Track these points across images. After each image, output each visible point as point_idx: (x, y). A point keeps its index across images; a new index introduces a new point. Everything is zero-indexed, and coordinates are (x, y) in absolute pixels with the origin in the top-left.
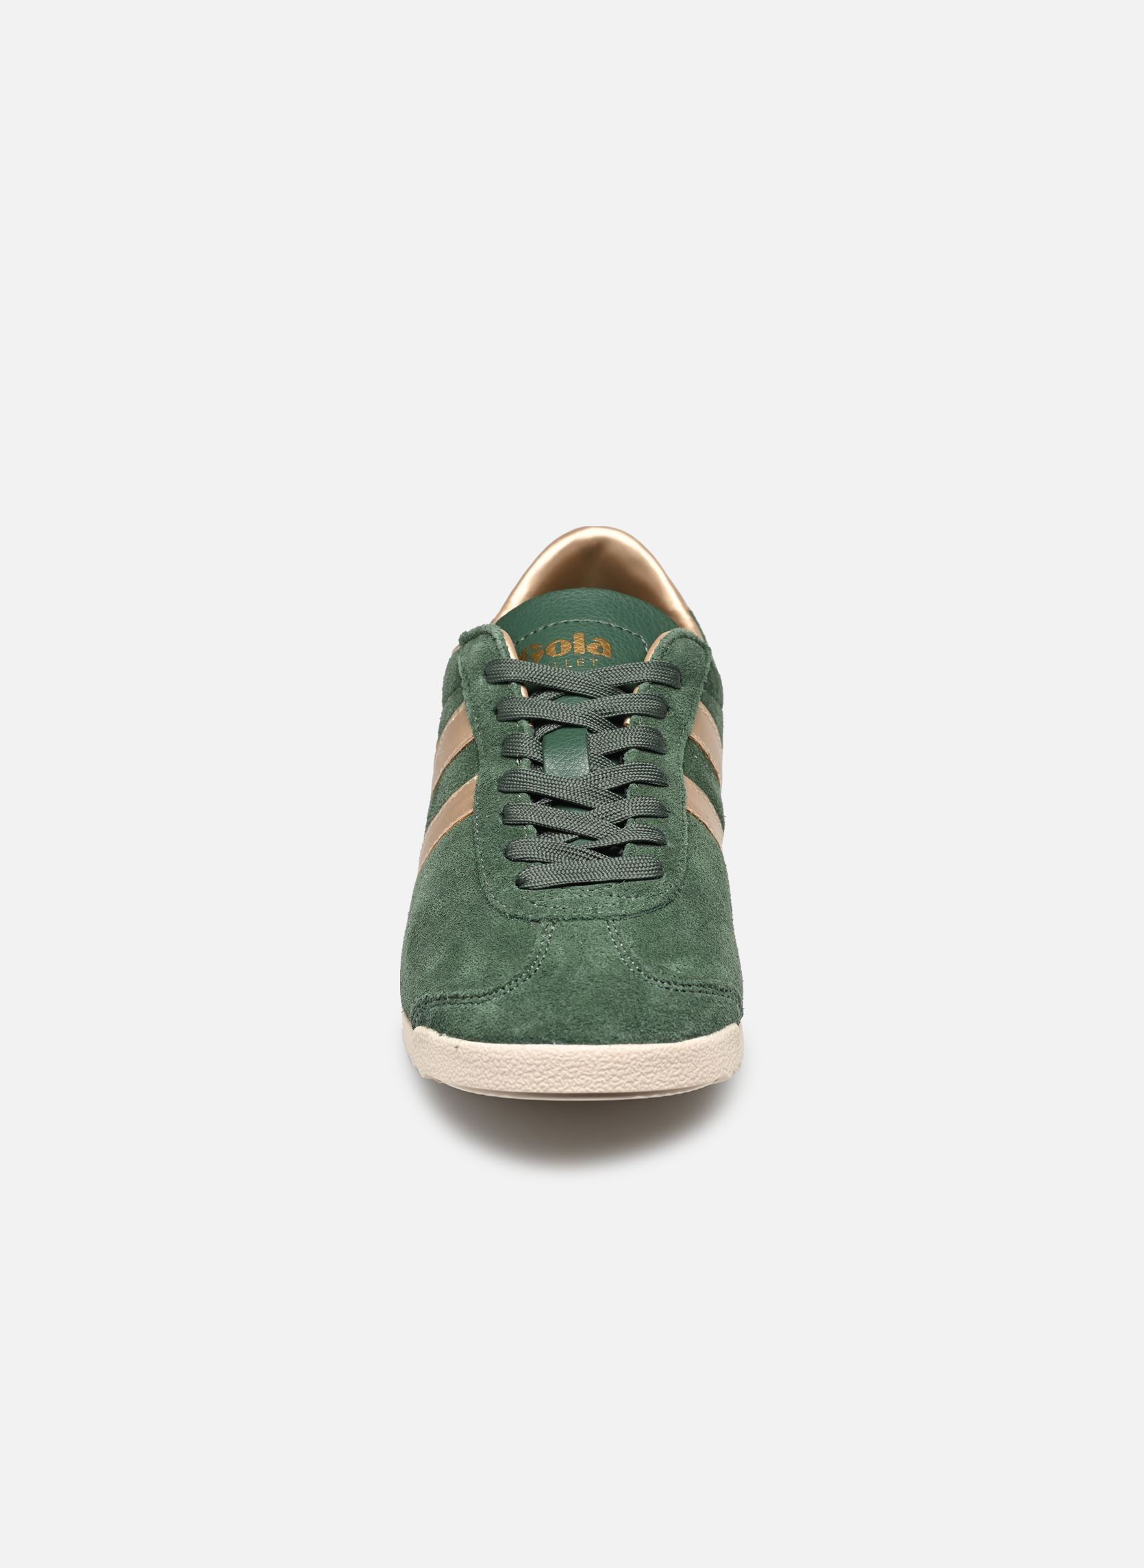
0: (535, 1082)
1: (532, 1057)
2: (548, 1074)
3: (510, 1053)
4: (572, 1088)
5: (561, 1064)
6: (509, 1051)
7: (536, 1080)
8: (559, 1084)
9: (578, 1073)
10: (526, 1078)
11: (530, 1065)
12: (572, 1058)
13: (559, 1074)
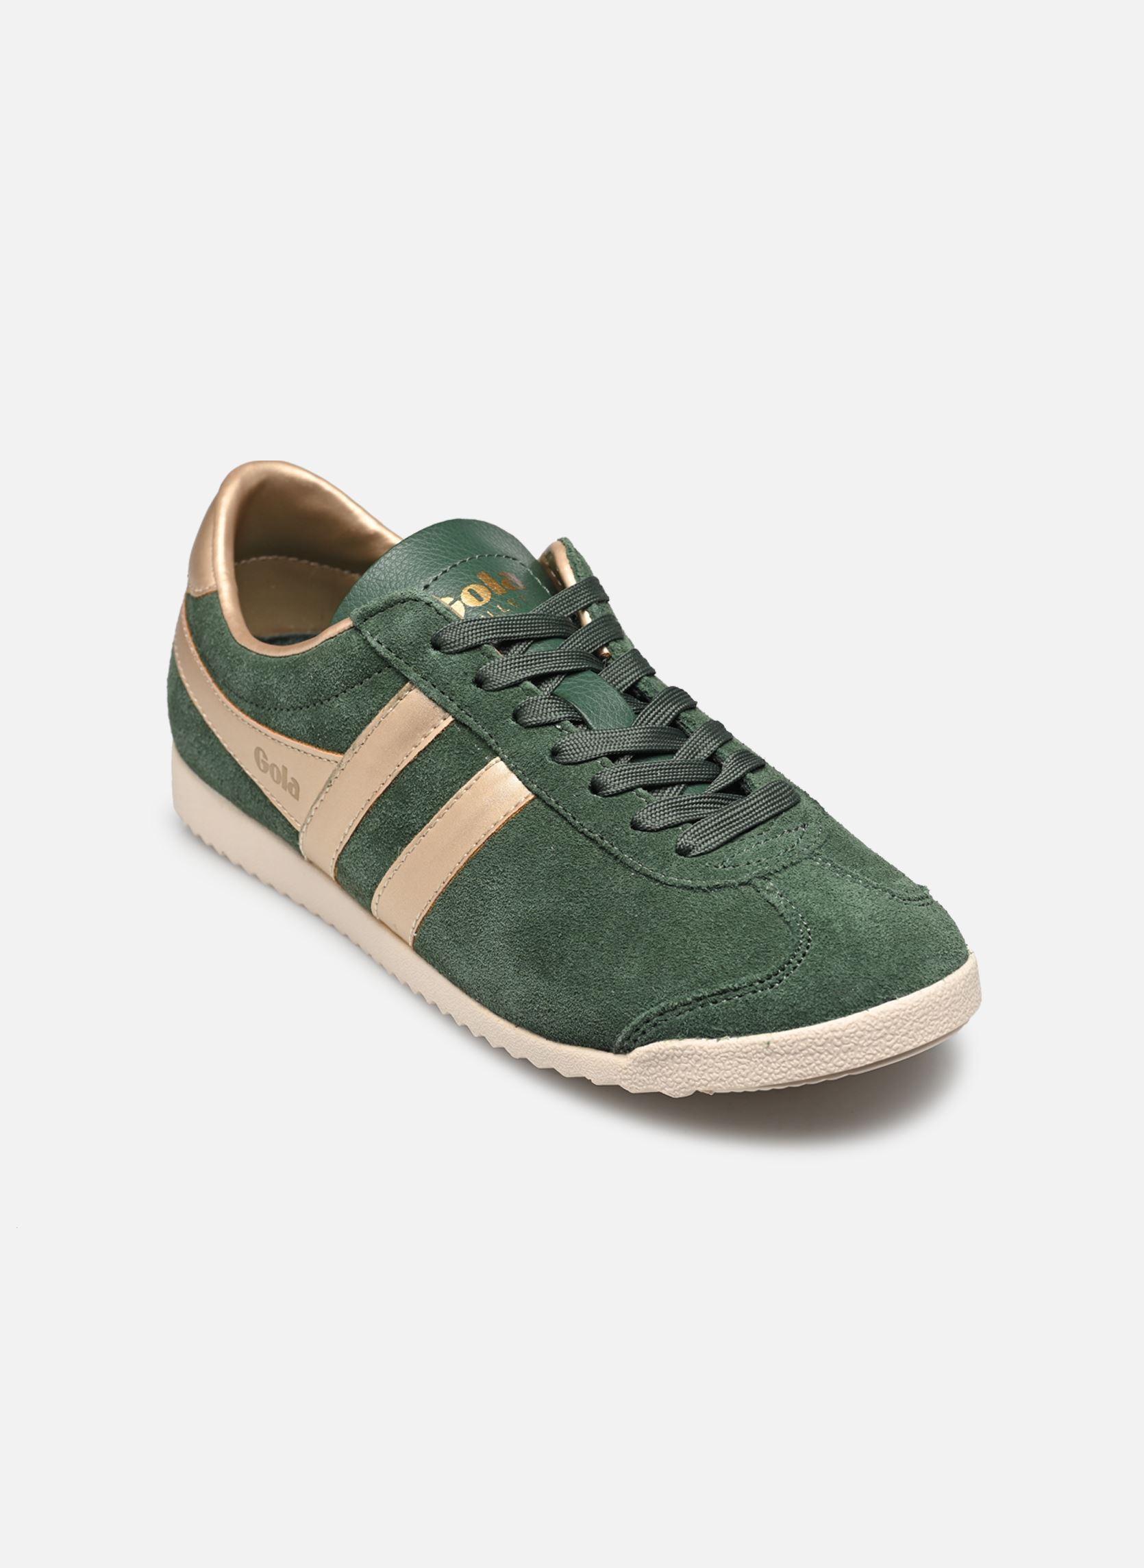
0: (888, 1047)
1: (880, 1021)
2: (900, 1032)
3: (853, 1025)
4: (925, 1038)
5: (911, 1017)
6: (851, 1024)
7: (888, 1044)
8: (913, 1040)
9: (928, 1020)
10: (876, 1046)
11: (879, 1030)
12: (920, 1007)
13: (911, 1029)
